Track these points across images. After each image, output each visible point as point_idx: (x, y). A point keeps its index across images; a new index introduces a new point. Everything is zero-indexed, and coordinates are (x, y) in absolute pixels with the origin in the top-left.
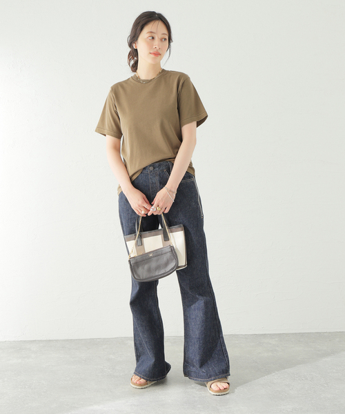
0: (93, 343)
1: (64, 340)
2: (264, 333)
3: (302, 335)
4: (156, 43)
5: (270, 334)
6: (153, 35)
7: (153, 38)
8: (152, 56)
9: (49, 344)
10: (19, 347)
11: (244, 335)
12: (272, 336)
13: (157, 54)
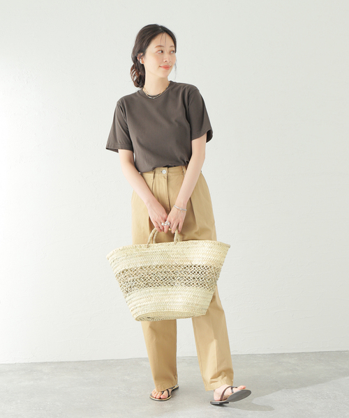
0: (106, 364)
1: (76, 362)
2: (283, 352)
3: (322, 353)
4: (166, 56)
5: (289, 354)
6: (162, 49)
7: (162, 52)
8: (162, 69)
9: (61, 366)
10: (30, 369)
11: (262, 355)
12: (291, 355)
13: (167, 68)
